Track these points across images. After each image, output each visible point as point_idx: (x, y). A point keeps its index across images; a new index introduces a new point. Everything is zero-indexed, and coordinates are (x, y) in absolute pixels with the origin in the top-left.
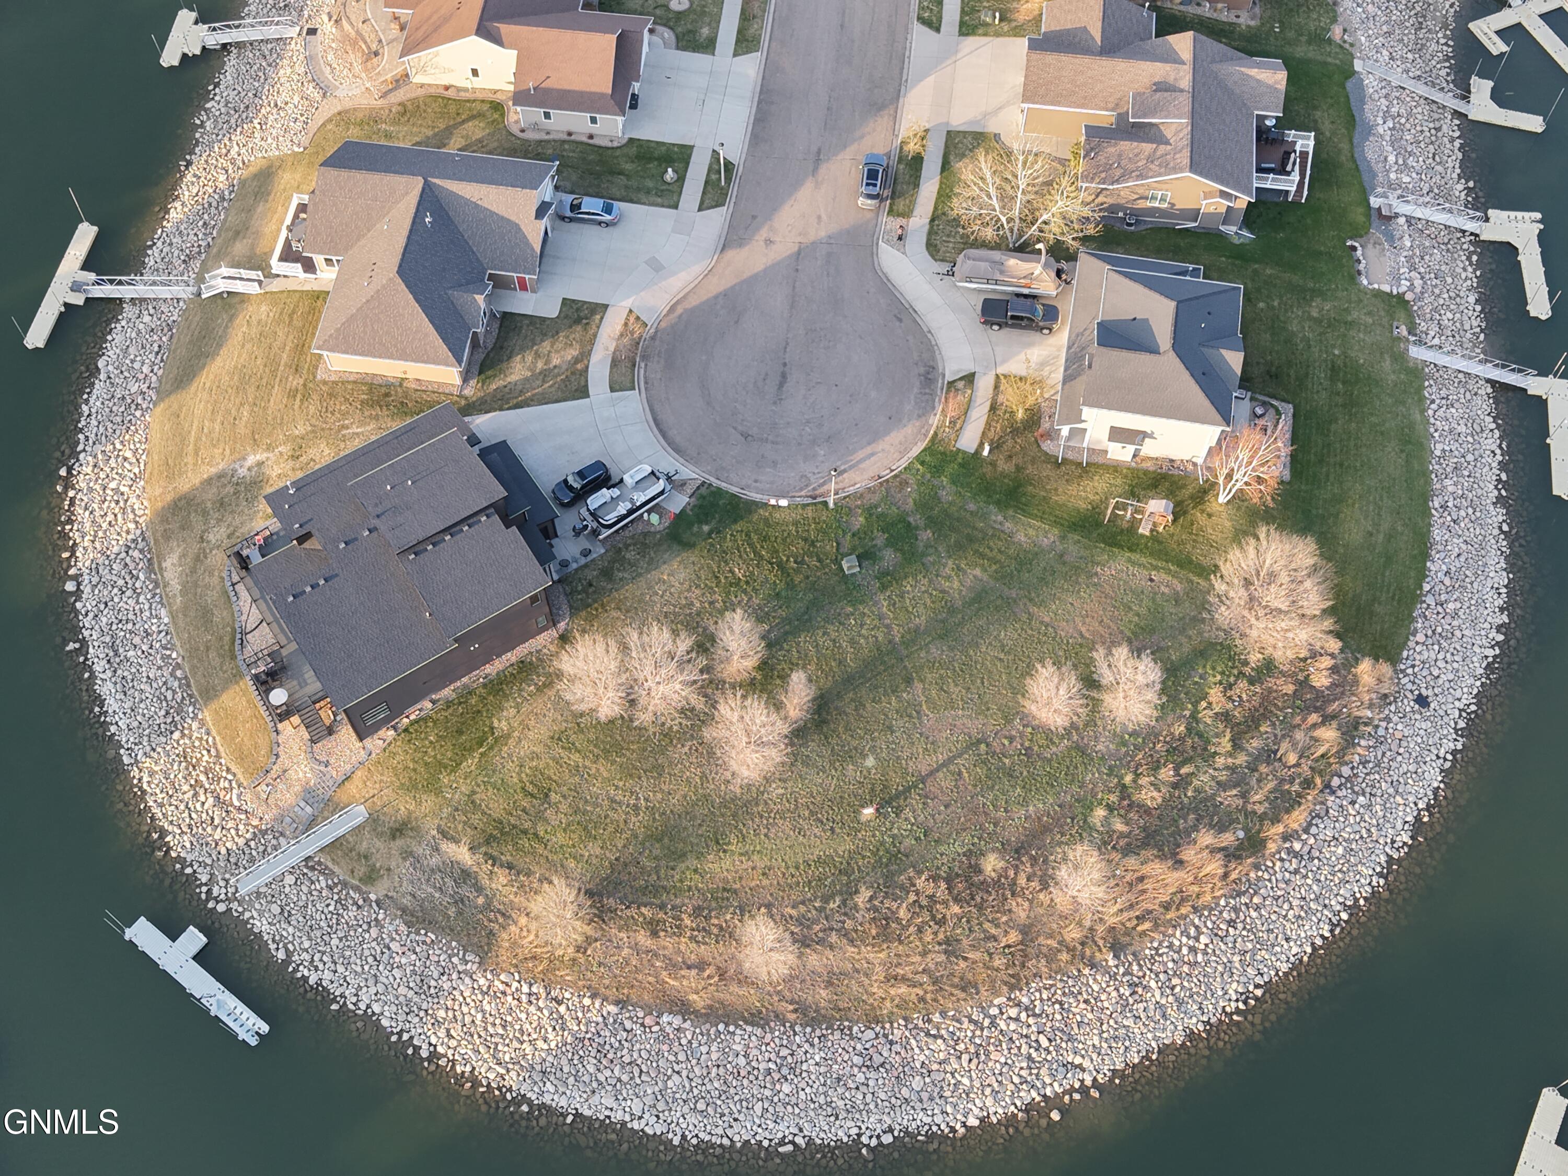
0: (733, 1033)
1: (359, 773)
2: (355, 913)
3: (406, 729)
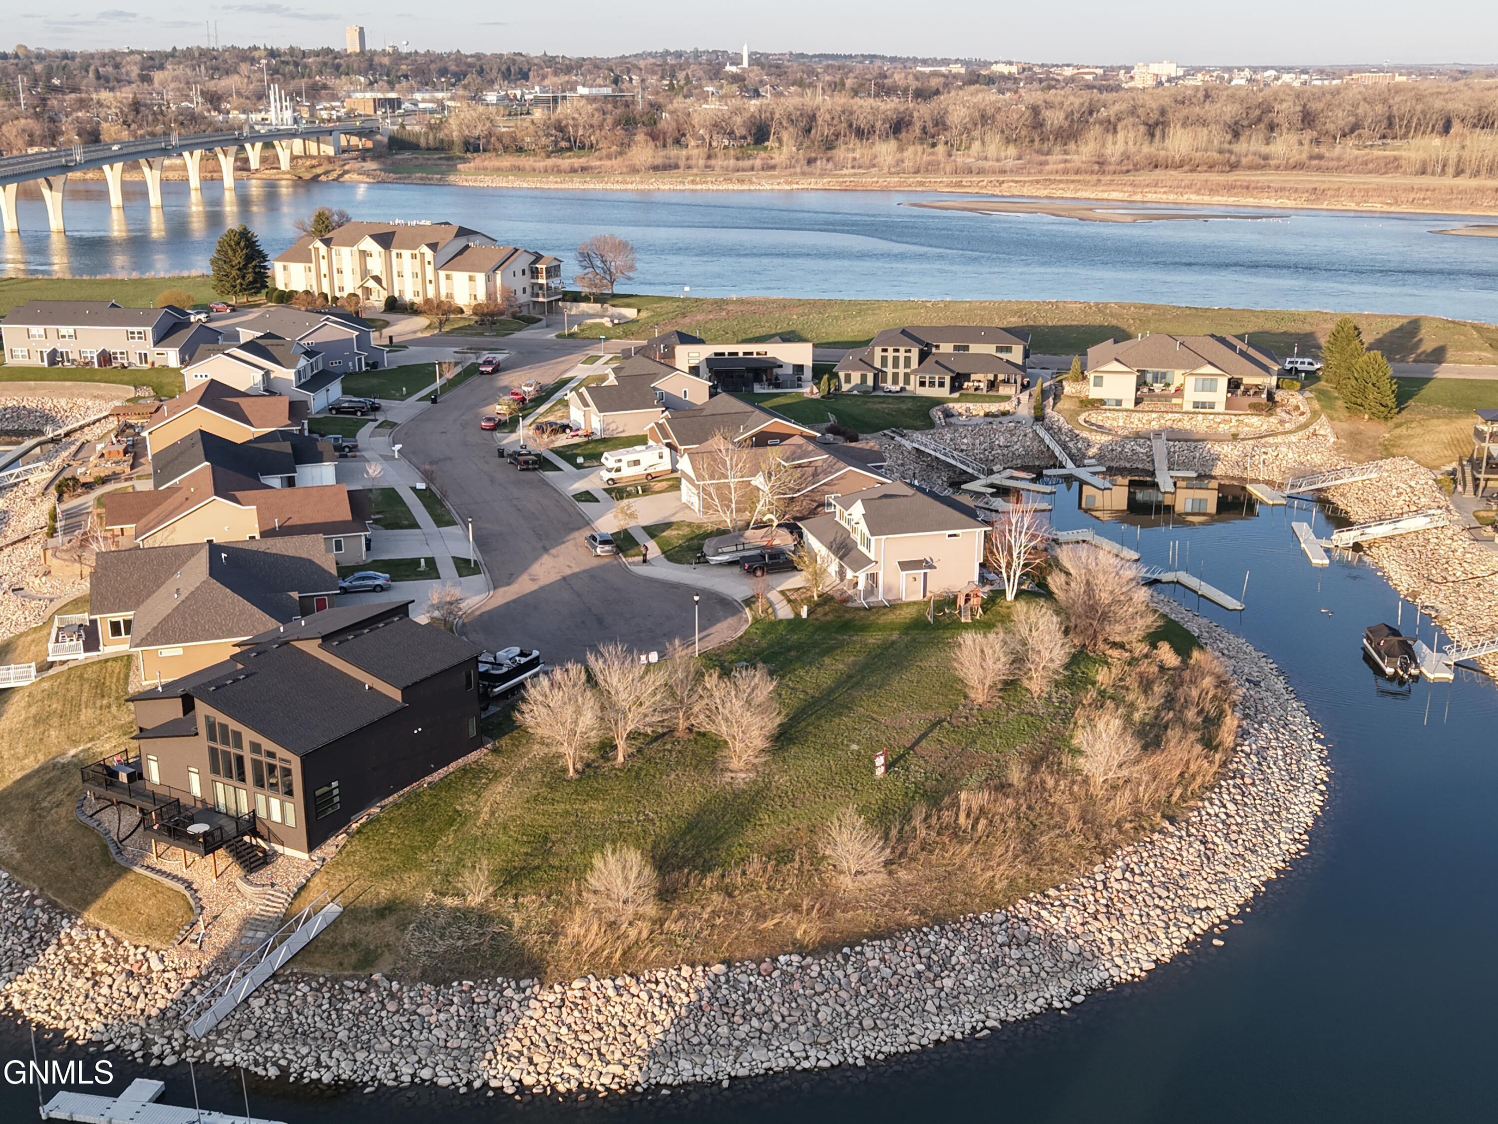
0: (862, 953)
1: (316, 880)
2: (360, 1000)
3: (359, 831)
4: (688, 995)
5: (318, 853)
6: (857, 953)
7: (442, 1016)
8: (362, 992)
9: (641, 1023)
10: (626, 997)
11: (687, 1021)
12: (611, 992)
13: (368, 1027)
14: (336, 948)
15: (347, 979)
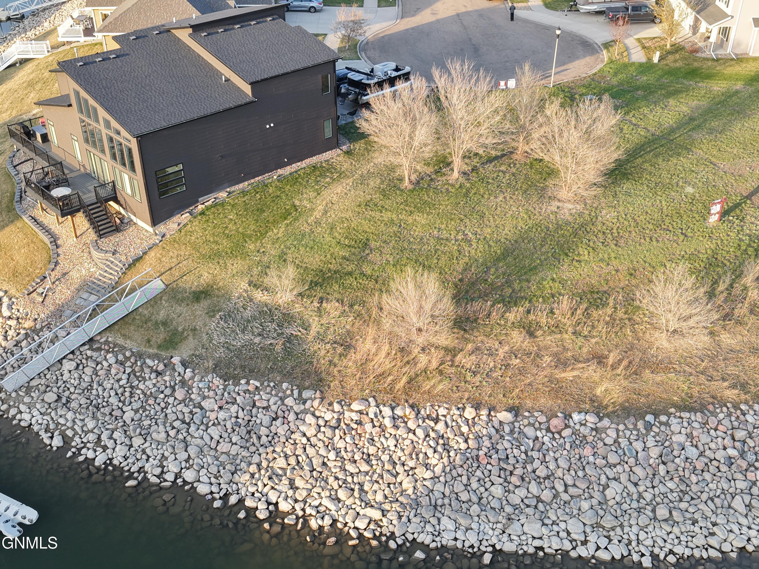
1: (152, 254)
2: (154, 381)
3: (202, 213)
4: (466, 441)
5: (161, 228)
6: (661, 423)
7: (222, 415)
8: (159, 374)
9: (411, 464)
10: (401, 432)
11: (460, 470)
12: (387, 422)
13: (152, 412)
14: (149, 324)
15: (149, 357)
